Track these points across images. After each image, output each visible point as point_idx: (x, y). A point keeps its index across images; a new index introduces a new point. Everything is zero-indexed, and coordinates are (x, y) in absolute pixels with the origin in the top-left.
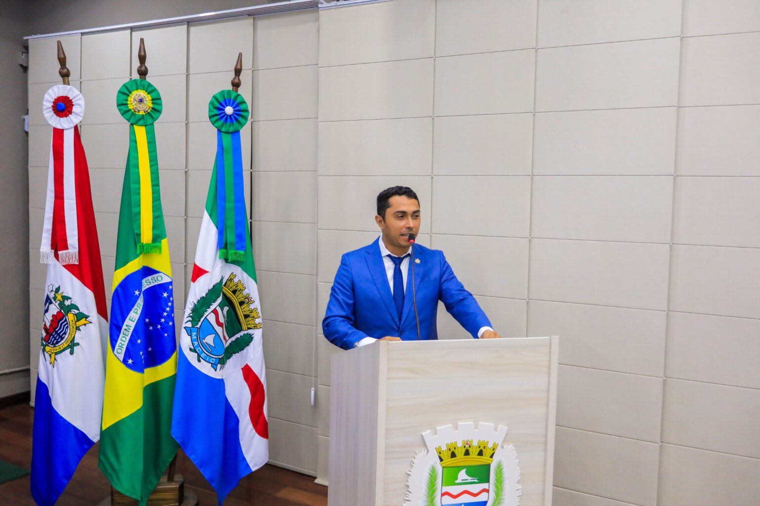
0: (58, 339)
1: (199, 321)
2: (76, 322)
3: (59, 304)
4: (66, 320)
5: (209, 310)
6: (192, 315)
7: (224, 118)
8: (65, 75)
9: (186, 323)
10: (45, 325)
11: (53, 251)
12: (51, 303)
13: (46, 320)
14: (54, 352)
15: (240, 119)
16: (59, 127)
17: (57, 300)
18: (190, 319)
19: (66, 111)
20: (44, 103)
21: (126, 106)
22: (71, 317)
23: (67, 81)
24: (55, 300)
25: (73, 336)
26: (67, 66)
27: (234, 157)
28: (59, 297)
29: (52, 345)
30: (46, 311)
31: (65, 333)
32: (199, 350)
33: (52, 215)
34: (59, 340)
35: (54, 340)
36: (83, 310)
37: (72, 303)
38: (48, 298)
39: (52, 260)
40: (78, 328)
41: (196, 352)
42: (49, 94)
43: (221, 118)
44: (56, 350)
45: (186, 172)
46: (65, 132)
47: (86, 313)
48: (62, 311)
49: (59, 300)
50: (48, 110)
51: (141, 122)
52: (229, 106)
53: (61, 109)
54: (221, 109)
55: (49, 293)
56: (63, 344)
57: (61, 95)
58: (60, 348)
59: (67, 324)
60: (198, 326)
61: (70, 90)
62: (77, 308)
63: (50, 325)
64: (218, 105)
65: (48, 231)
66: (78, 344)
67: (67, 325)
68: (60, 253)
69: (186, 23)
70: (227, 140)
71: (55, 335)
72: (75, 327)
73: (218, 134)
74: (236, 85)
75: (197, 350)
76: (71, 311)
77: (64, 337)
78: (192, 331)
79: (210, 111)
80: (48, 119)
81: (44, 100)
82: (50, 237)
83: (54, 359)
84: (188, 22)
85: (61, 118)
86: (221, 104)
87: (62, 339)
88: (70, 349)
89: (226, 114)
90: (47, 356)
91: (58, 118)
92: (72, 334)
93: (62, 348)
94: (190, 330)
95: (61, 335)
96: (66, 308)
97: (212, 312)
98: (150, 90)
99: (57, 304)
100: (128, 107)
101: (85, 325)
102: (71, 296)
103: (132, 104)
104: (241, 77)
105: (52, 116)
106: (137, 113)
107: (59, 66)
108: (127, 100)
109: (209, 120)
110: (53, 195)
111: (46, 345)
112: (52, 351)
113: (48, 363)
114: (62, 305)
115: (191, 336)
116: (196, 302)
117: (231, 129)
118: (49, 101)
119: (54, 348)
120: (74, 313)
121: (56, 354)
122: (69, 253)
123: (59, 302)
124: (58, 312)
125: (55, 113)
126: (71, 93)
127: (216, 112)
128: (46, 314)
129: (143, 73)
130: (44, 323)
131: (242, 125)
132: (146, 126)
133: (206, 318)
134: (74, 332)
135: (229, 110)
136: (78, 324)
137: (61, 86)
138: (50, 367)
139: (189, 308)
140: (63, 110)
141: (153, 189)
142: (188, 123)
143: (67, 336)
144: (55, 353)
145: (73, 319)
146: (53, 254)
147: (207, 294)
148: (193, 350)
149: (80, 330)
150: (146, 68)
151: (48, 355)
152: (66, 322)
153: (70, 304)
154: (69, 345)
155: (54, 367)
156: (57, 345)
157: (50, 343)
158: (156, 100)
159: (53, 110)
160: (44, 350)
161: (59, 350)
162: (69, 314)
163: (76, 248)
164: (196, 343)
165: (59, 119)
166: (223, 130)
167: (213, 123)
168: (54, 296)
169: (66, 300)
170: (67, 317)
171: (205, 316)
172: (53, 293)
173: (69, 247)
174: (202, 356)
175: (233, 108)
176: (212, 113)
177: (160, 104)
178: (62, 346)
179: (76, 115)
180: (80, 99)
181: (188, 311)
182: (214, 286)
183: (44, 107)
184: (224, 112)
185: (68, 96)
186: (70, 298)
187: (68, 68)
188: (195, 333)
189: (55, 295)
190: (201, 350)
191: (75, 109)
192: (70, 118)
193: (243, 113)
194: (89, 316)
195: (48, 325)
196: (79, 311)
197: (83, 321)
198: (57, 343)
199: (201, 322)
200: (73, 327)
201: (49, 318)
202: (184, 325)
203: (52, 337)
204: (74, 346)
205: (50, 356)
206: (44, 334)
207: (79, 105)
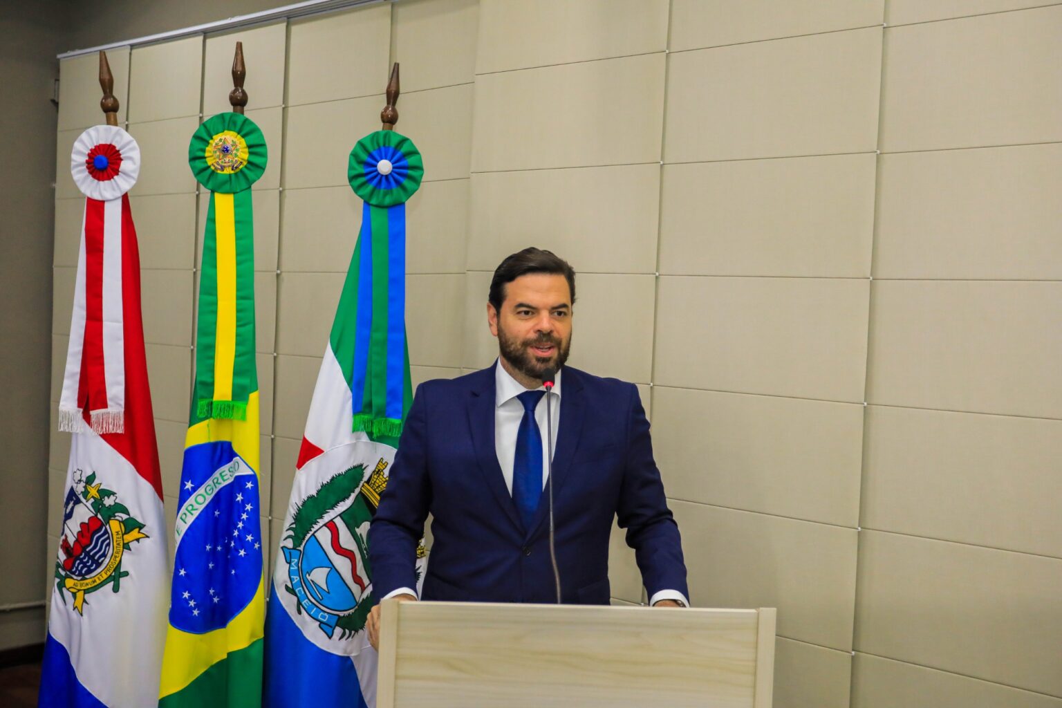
0: (92, 565)
1: (304, 539)
2: (123, 535)
3: (92, 504)
4: (106, 532)
5: (321, 522)
6: (294, 526)
7: (375, 181)
8: (110, 109)
9: (285, 540)
10: (66, 541)
11: (81, 410)
12: (78, 501)
13: (67, 531)
14: (83, 588)
15: (406, 182)
16: (96, 196)
17: (89, 496)
18: (291, 533)
19: (109, 170)
20: (74, 156)
21: (203, 160)
22: (114, 526)
23: (112, 119)
24: (85, 497)
25: (118, 559)
26: (115, 94)
27: (391, 250)
28: (93, 492)
29: (77, 576)
30: (69, 516)
31: (104, 555)
32: (300, 591)
33: (80, 348)
34: (92, 568)
35: (82, 568)
36: (135, 513)
37: (116, 501)
38: (72, 493)
39: (79, 426)
40: (126, 546)
41: (296, 595)
42: (82, 142)
43: (370, 181)
44: (87, 584)
45: (278, 275)
46: (107, 206)
47: (140, 520)
48: (99, 516)
49: (93, 497)
50: (80, 168)
51: (227, 187)
52: (386, 159)
53: (101, 166)
54: (371, 165)
55: (75, 485)
56: (101, 573)
57: (102, 142)
58: (94, 581)
59: (108, 538)
60: (301, 548)
61: (117, 133)
62: (125, 511)
63: (75, 542)
64: (365, 157)
65: (73, 375)
66: (126, 574)
67: (108, 541)
68: (93, 413)
69: (286, 18)
70: (380, 220)
71: (84, 558)
72: (121, 544)
73: (364, 209)
74: (390, 120)
75: (297, 591)
76: (115, 516)
77: (102, 561)
78: (292, 556)
79: (351, 168)
80: (78, 184)
81: (73, 150)
82: (77, 386)
83: (82, 601)
84: (289, 18)
85: (101, 183)
86: (371, 155)
87: (99, 565)
88: (113, 582)
89: (379, 173)
90: (68, 595)
91: (96, 181)
92: (116, 557)
93: (98, 582)
94: (290, 553)
95: (96, 558)
96: (106, 509)
97: (325, 525)
98: (246, 130)
99: (89, 504)
100: (206, 162)
101: (138, 540)
102: (114, 490)
103: (211, 156)
104: (398, 107)
105: (85, 178)
106: (219, 172)
107: (101, 95)
108: (204, 151)
109: (348, 184)
110: (84, 313)
111: (67, 576)
112: (79, 588)
113: (71, 608)
114: (98, 505)
115: (289, 563)
116: (300, 504)
117: (388, 200)
118: (80, 153)
119: (82, 582)
120: (120, 519)
121: (86, 592)
122: (108, 413)
123: (92, 500)
124: (90, 519)
125: (91, 173)
126: (118, 138)
127: (361, 170)
128: (68, 522)
129: (239, 102)
130: (63, 537)
131: (409, 194)
132: (234, 193)
133: (313, 535)
134: (121, 553)
135: (385, 166)
136: (128, 538)
137: (103, 128)
138: (74, 615)
139: (290, 515)
140: (103, 170)
141: (237, 305)
142: (284, 190)
143: (107, 560)
144: (84, 590)
145: (118, 529)
146: (80, 415)
147: (319, 492)
148: (291, 590)
149: (130, 550)
150: (244, 93)
151: (70, 594)
152: (107, 535)
153: (113, 503)
154: (110, 575)
155: (82, 615)
156: (87, 577)
157: (74, 573)
158: (256, 148)
159: (88, 168)
160: (61, 586)
161: (93, 585)
162: (111, 522)
163: (120, 405)
164: (296, 579)
165: (98, 183)
166: (373, 201)
167: (356, 189)
168: (83, 490)
169: (106, 498)
170: (108, 526)
171: (313, 530)
172: (83, 484)
173: (109, 403)
174: (303, 603)
175: (393, 164)
176: (354, 173)
177: (264, 155)
178: (99, 579)
179: (124, 176)
180: (133, 149)
181: (289, 521)
182: (333, 479)
183: (73, 163)
184: (376, 170)
185: (114, 144)
186: (114, 494)
187: (117, 97)
188: (296, 560)
189: (85, 487)
190: (303, 592)
191: (124, 166)
192: (115, 181)
193: (410, 172)
194: (145, 526)
195: (71, 540)
196: (129, 515)
197: (135, 534)
198: (89, 572)
199: (305, 541)
200: (118, 544)
201: (73, 529)
202: (282, 545)
203: (78, 561)
204: (120, 577)
205: (74, 595)
206: (62, 557)
207: (130, 158)
